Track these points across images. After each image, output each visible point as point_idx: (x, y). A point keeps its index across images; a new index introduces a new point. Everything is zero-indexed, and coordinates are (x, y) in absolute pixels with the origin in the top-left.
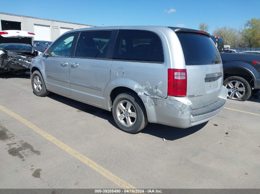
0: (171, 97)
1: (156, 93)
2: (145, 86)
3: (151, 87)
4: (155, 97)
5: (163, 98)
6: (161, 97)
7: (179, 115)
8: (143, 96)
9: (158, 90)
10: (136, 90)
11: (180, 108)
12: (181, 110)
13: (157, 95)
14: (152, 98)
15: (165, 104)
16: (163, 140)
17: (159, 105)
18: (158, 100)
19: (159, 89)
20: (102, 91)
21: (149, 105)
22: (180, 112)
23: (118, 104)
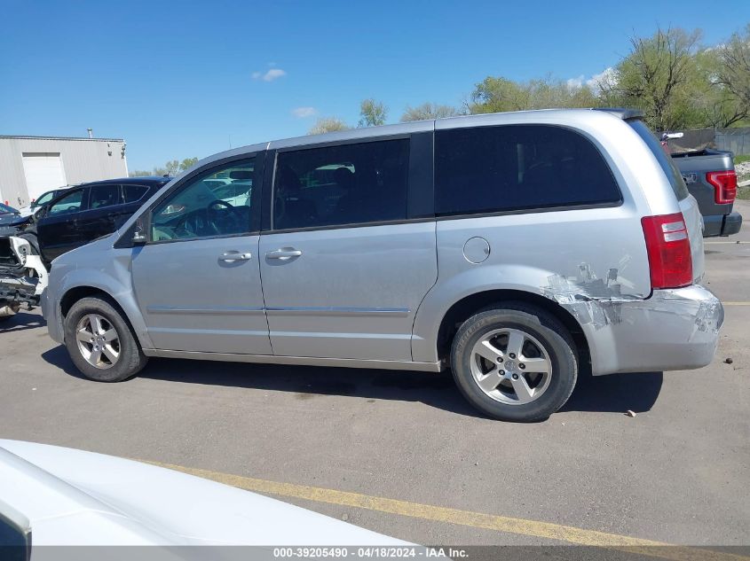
0: (664, 293)
1: (613, 289)
2: (574, 276)
3: (595, 277)
4: (614, 299)
5: (638, 298)
6: (633, 297)
7: (693, 334)
8: (576, 305)
9: (620, 280)
10: (546, 291)
11: (693, 316)
12: (698, 321)
13: (619, 294)
14: (603, 305)
15: (647, 313)
16: (630, 415)
17: (628, 320)
18: (623, 307)
19: (624, 277)
20: (406, 316)
21: (597, 327)
22: (696, 327)
23: (473, 345)
